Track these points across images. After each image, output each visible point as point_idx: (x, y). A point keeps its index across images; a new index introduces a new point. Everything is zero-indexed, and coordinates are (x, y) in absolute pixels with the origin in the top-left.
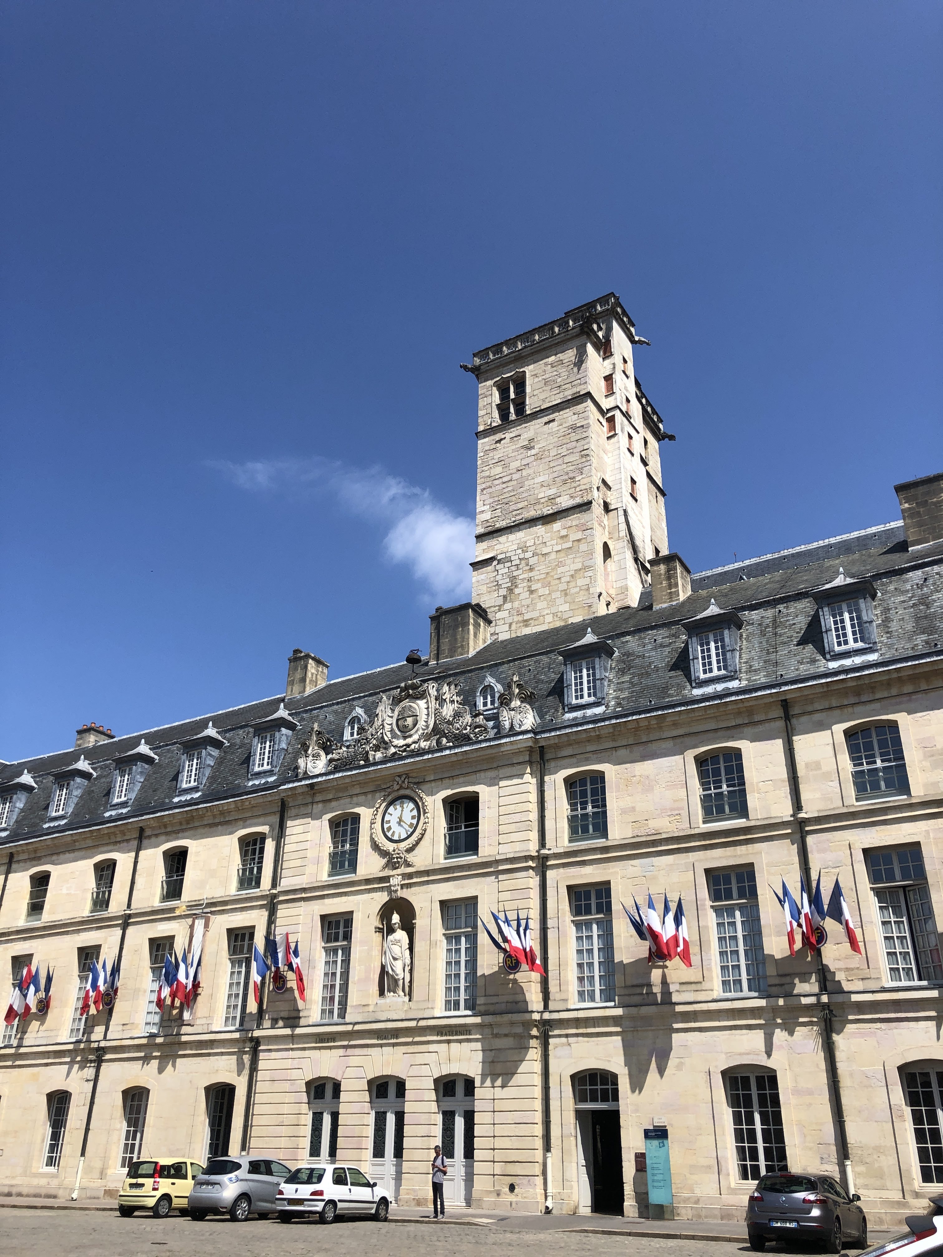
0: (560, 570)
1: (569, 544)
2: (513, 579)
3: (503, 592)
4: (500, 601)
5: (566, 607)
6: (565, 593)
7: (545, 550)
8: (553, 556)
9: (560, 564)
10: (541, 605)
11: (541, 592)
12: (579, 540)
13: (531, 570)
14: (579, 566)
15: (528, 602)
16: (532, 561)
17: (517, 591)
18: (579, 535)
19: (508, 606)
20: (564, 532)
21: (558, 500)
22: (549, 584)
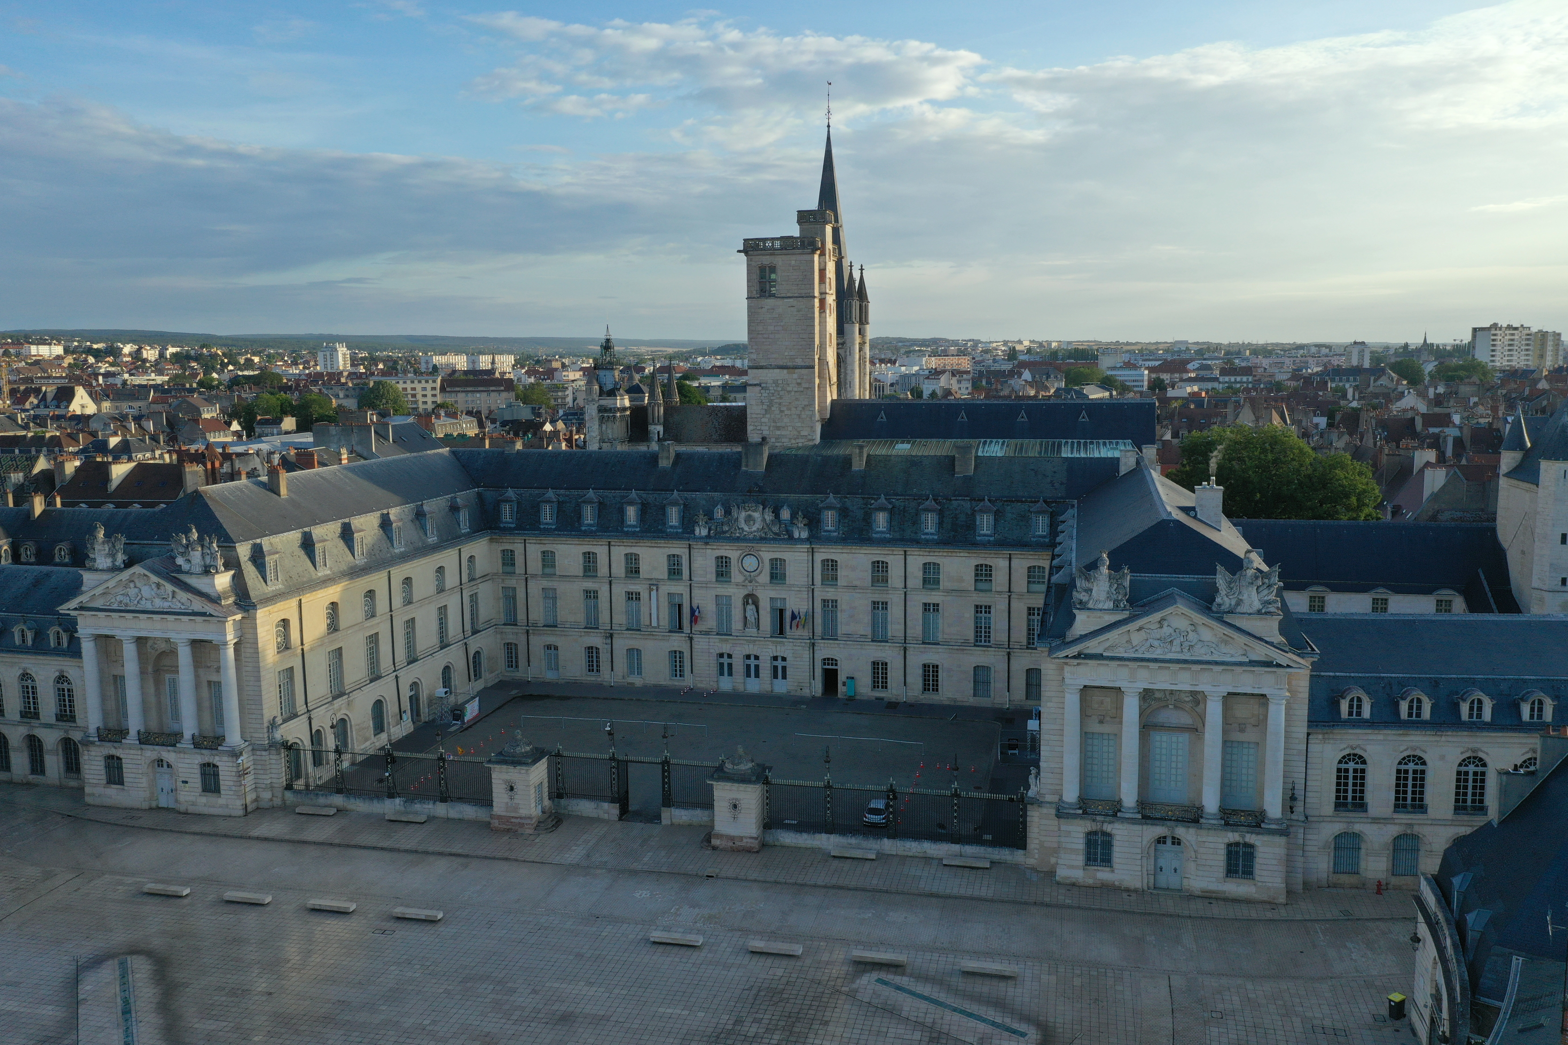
0: (797, 403)
1: (802, 389)
2: (771, 401)
3: (765, 407)
4: (763, 412)
5: (799, 424)
6: (799, 416)
7: (789, 389)
8: (793, 393)
9: (797, 399)
10: (786, 420)
11: (786, 412)
12: (807, 388)
13: (781, 398)
14: (807, 403)
15: (779, 416)
16: (782, 393)
17: (773, 409)
18: (807, 385)
19: (768, 416)
20: (799, 381)
21: (797, 360)
22: (789, 409)
